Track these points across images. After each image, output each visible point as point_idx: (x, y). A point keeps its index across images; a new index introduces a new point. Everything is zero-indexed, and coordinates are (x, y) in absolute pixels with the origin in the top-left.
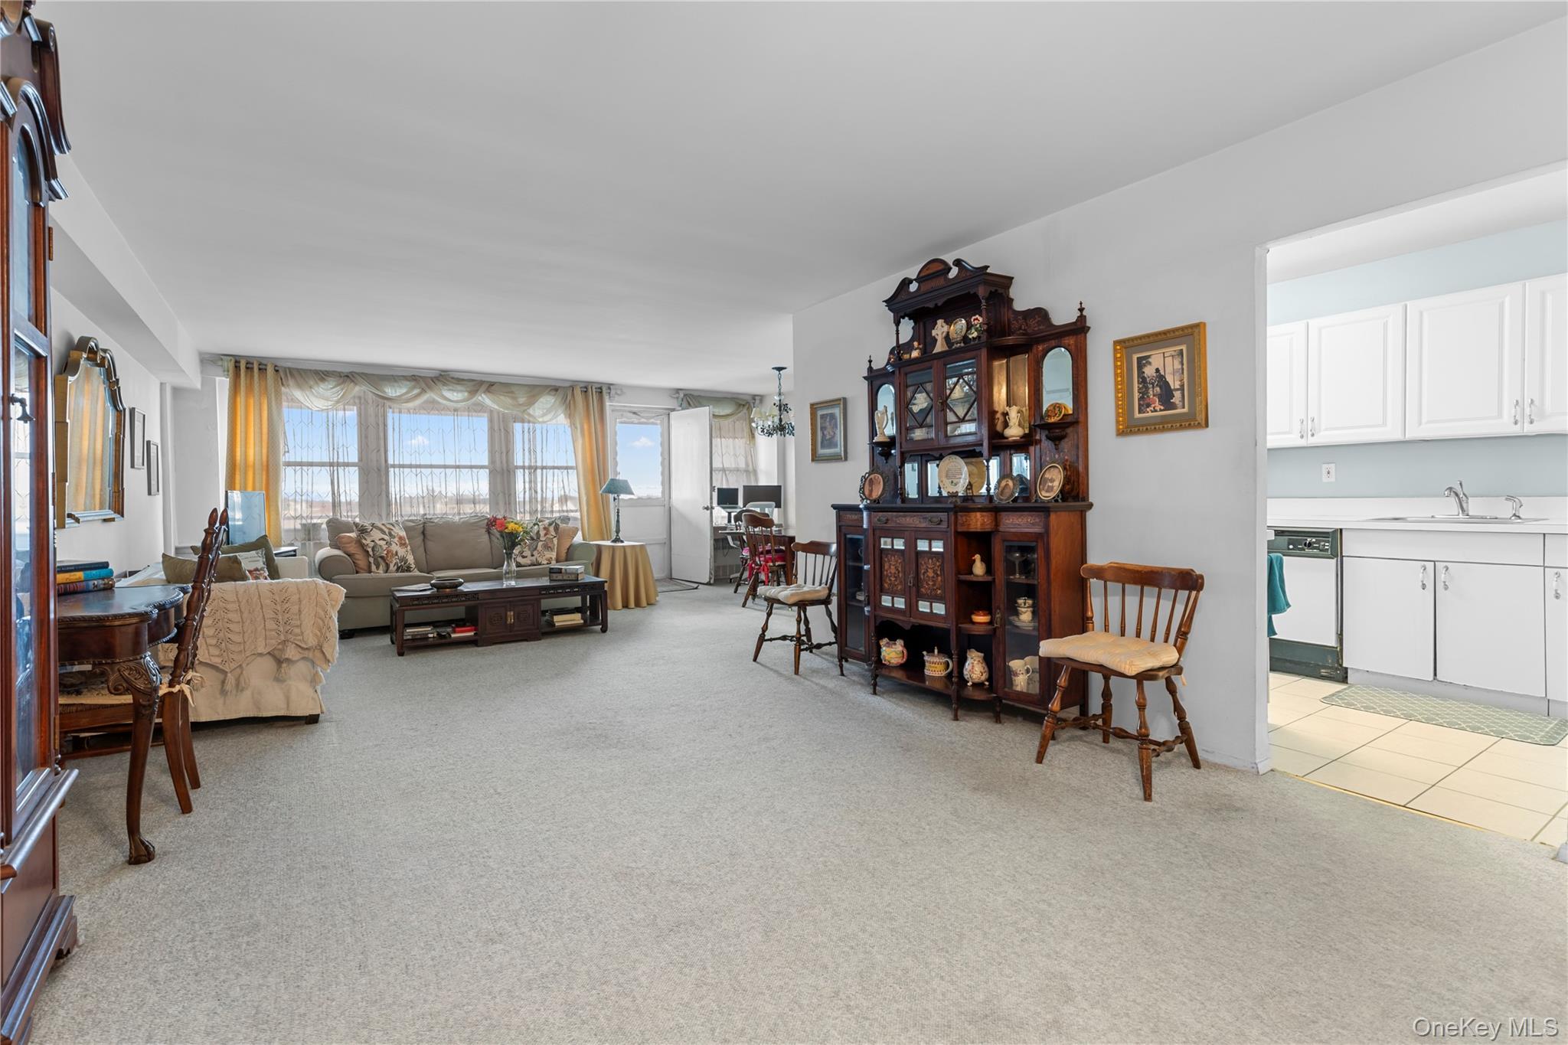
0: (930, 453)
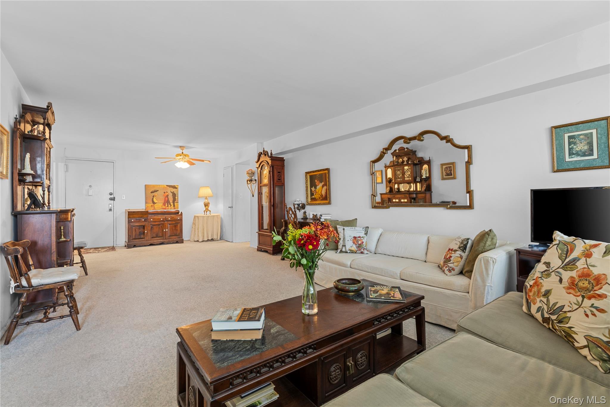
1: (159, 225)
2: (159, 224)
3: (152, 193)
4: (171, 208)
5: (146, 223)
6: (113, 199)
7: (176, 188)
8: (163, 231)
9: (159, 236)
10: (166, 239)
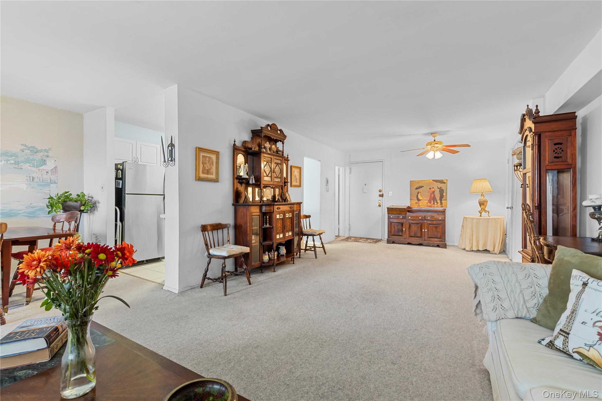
0: (270, 186)
1: (418, 224)
2: (418, 222)
3: (416, 189)
4: (438, 206)
5: (404, 220)
6: (382, 195)
7: (444, 183)
8: (421, 230)
9: (417, 236)
10: (425, 240)
